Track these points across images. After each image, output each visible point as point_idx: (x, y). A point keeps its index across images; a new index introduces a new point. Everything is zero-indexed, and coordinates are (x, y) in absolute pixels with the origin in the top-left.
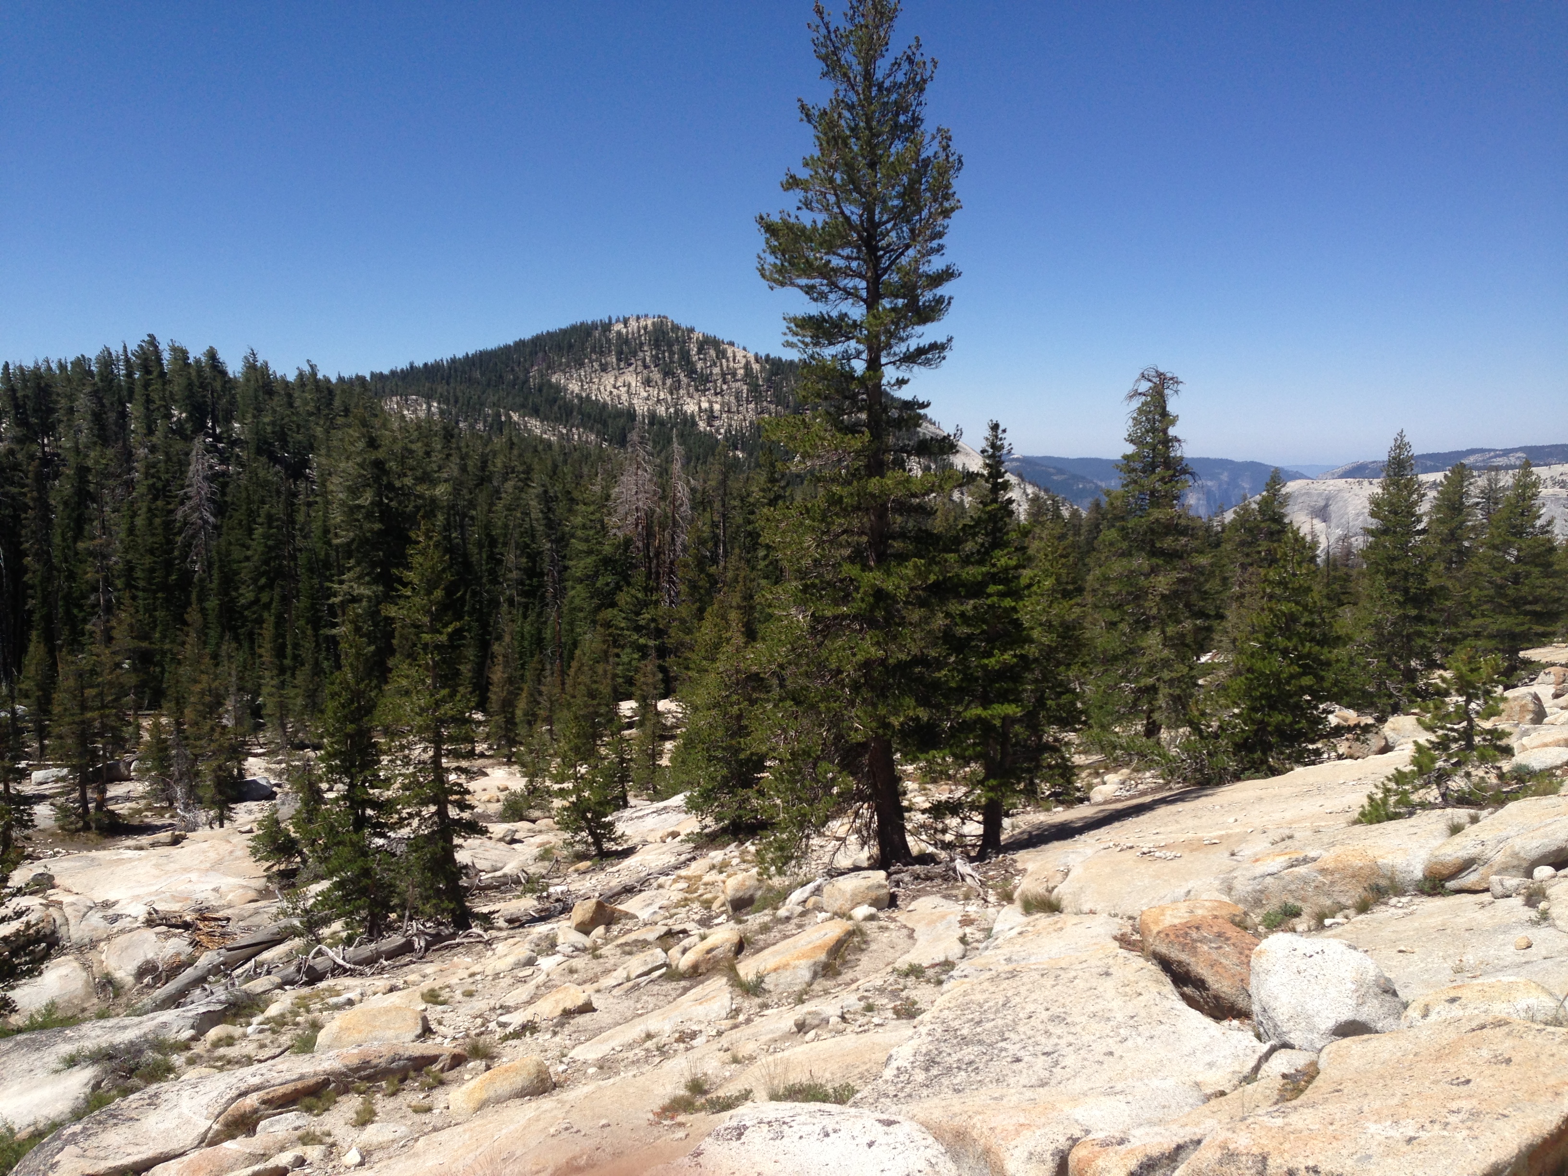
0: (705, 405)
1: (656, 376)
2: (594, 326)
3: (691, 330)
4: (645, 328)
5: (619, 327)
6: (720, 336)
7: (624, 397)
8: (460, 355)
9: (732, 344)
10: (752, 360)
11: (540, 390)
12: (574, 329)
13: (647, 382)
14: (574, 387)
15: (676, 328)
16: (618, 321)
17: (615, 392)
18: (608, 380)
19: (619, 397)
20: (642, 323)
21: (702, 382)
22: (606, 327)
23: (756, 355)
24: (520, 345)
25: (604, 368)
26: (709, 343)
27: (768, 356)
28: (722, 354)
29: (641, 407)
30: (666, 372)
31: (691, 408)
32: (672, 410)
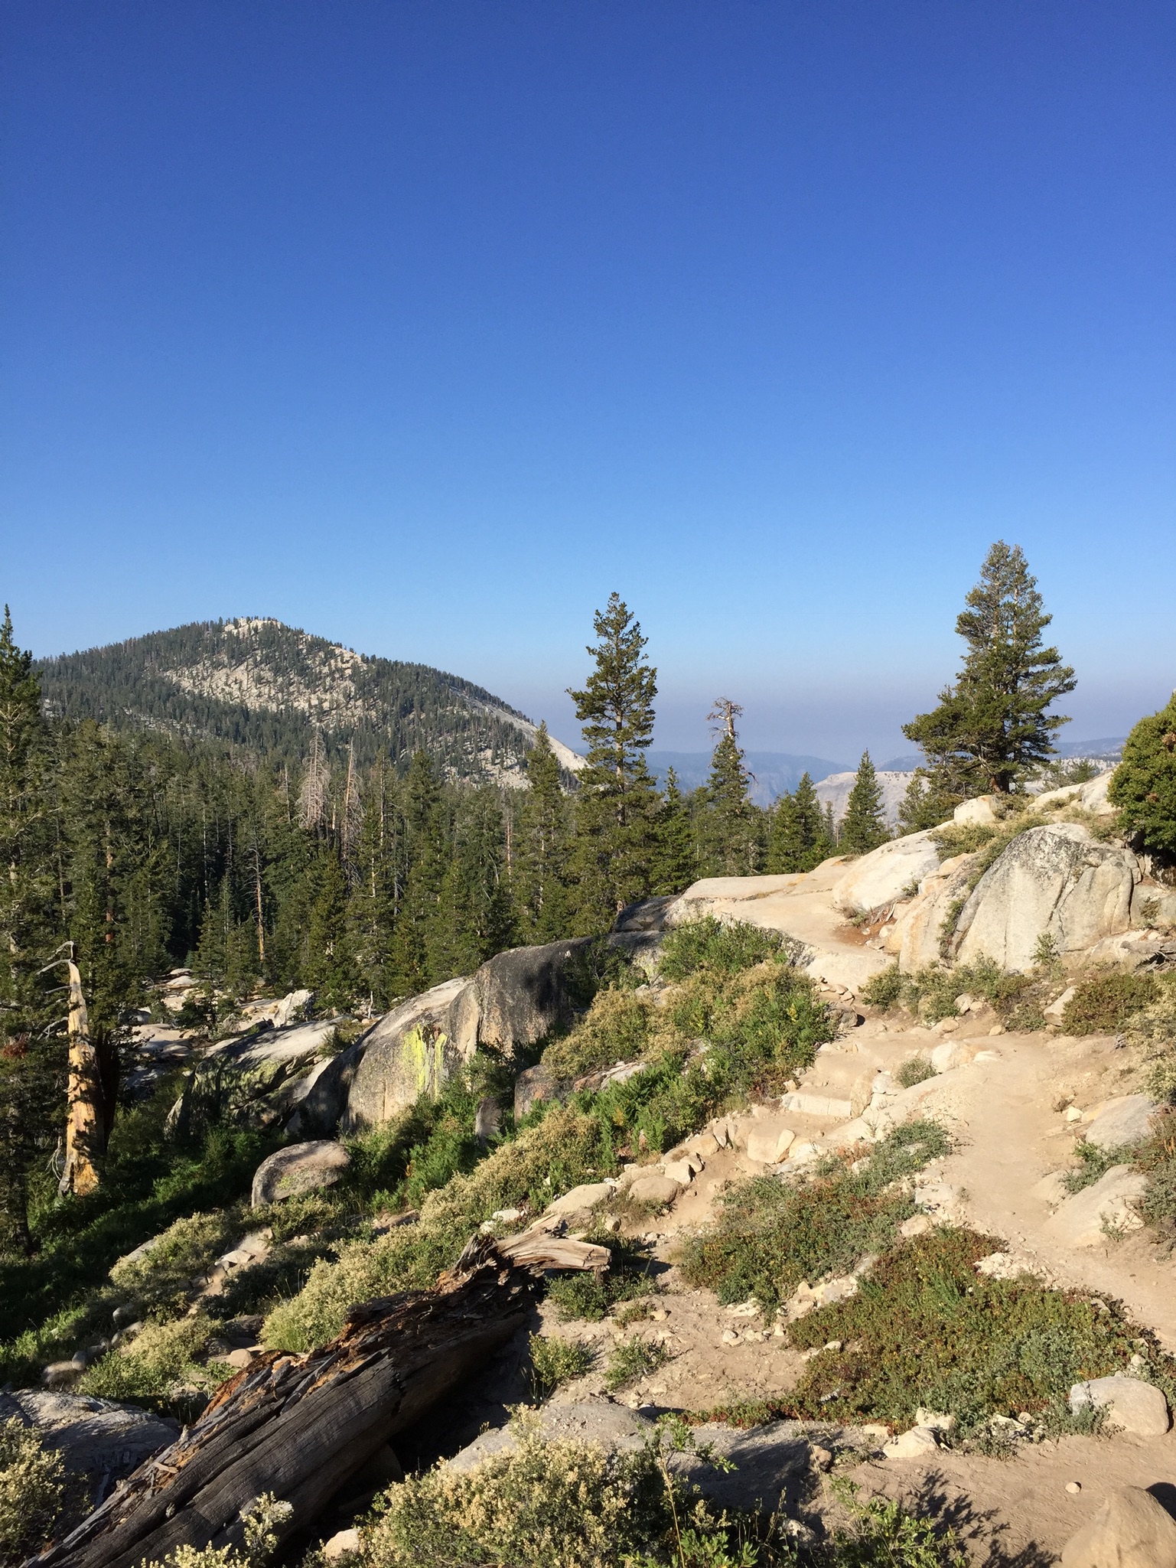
0: (314, 702)
1: (268, 675)
2: (206, 626)
3: (301, 632)
4: (256, 629)
5: (230, 627)
6: (328, 639)
7: (236, 693)
8: (70, 653)
9: (339, 646)
10: (359, 660)
11: (152, 686)
12: (185, 629)
13: (259, 680)
14: (186, 684)
15: (285, 629)
16: (228, 622)
17: (227, 689)
18: (221, 675)
19: (230, 694)
20: (253, 624)
21: (313, 682)
22: (218, 628)
23: (363, 656)
24: (132, 644)
25: (218, 665)
26: (318, 645)
27: (374, 657)
28: (331, 655)
29: (253, 704)
30: (277, 671)
31: (301, 704)
32: (283, 707)
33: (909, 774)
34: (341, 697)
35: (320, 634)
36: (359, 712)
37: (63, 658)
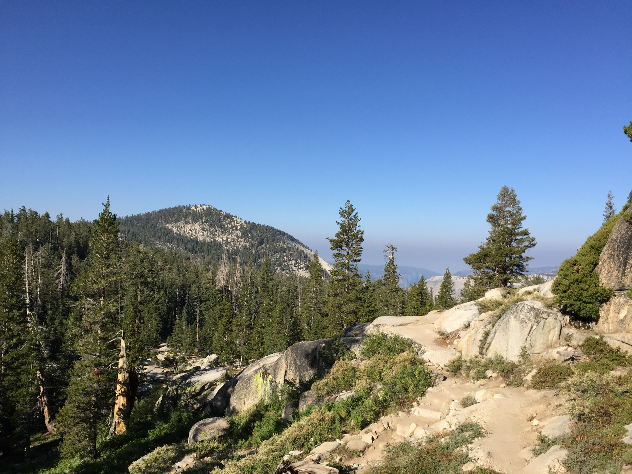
0: (225, 239)
1: (207, 227)
2: (184, 207)
3: (221, 211)
4: (203, 209)
5: (193, 208)
6: (232, 214)
7: (194, 234)
8: (130, 215)
9: (236, 217)
10: (244, 223)
11: (161, 230)
12: (176, 208)
13: (203, 229)
14: (175, 229)
15: (215, 210)
16: (193, 206)
17: (191, 232)
18: (188, 227)
19: (192, 234)
20: (202, 207)
21: (225, 230)
22: (189, 208)
23: (245, 221)
24: (154, 213)
25: (187, 223)
26: (228, 216)
27: (249, 222)
28: (232, 220)
29: (200, 238)
30: (211, 226)
31: (220, 239)
32: (212, 240)
33: (464, 278)
34: (236, 238)
35: (228, 212)
36: (242, 243)
37: (127, 217)
